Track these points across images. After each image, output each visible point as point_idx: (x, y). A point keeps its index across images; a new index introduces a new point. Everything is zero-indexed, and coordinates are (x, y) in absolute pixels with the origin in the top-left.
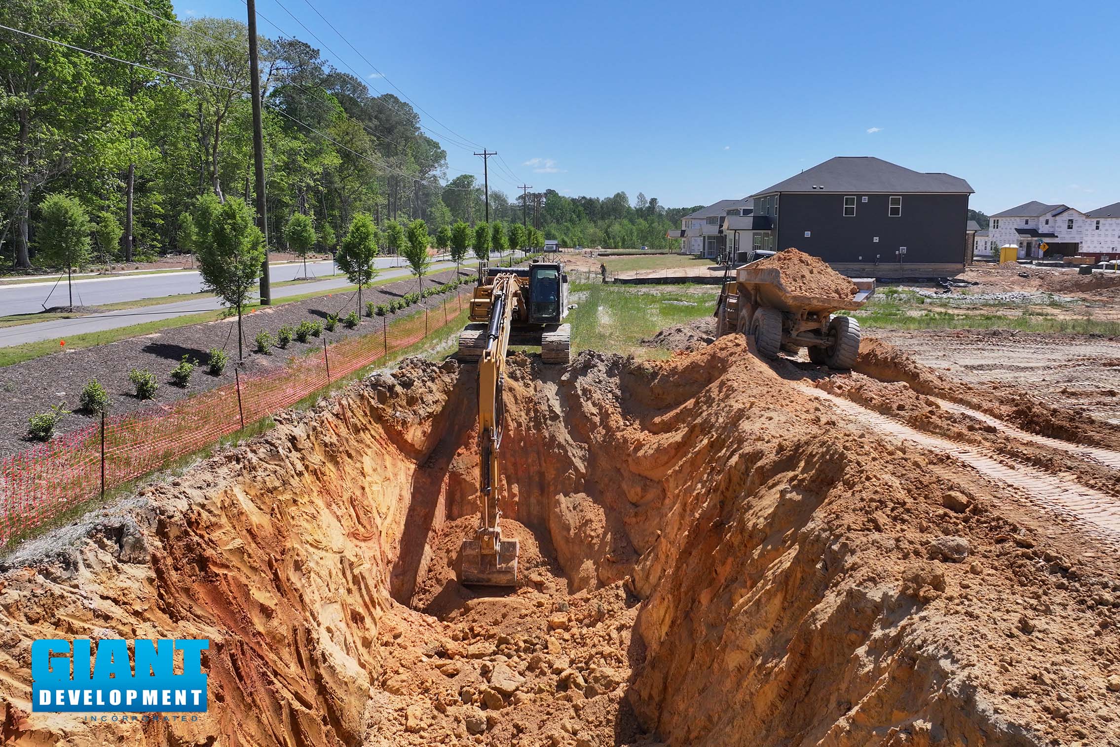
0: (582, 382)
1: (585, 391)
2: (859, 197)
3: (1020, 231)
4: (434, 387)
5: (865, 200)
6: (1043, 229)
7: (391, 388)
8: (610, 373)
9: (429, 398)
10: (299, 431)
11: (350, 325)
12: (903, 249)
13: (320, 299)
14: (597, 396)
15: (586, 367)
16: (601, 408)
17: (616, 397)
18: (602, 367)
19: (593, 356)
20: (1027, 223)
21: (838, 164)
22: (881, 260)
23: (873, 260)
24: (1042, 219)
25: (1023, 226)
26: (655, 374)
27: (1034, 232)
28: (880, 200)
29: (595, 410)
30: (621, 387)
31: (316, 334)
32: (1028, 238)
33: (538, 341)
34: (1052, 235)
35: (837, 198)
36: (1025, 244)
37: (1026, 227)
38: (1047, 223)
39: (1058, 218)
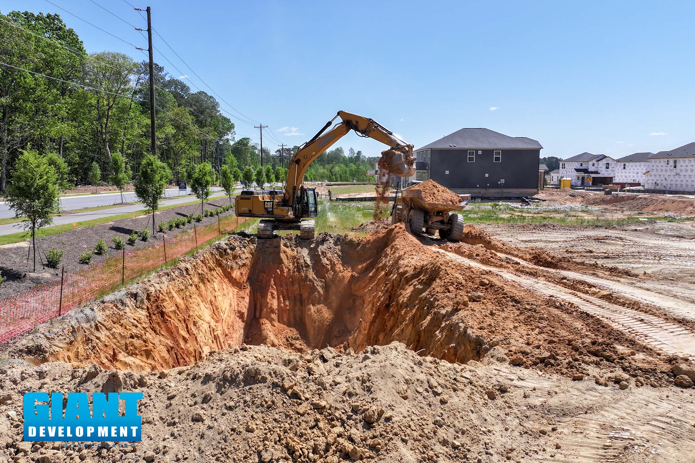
0: (321, 248)
1: (323, 253)
2: (477, 151)
3: (577, 170)
4: (246, 251)
5: (480, 153)
6: (591, 169)
7: (225, 250)
8: (336, 244)
9: (243, 256)
10: (189, 266)
11: (198, 220)
12: (503, 181)
13: (181, 207)
14: (329, 255)
15: (323, 241)
16: (331, 261)
17: (339, 256)
18: (331, 241)
19: (327, 235)
20: (581, 165)
21: (465, 133)
22: (490, 187)
23: (486, 187)
24: (591, 163)
25: (579, 167)
26: (359, 244)
27: (586, 171)
28: (488, 153)
29: (328, 262)
30: (341, 251)
31: (184, 224)
32: (582, 174)
33: (298, 228)
34: (597, 172)
35: (464, 152)
36: (581, 178)
37: (581, 168)
38: (593, 165)
39: (600, 162)
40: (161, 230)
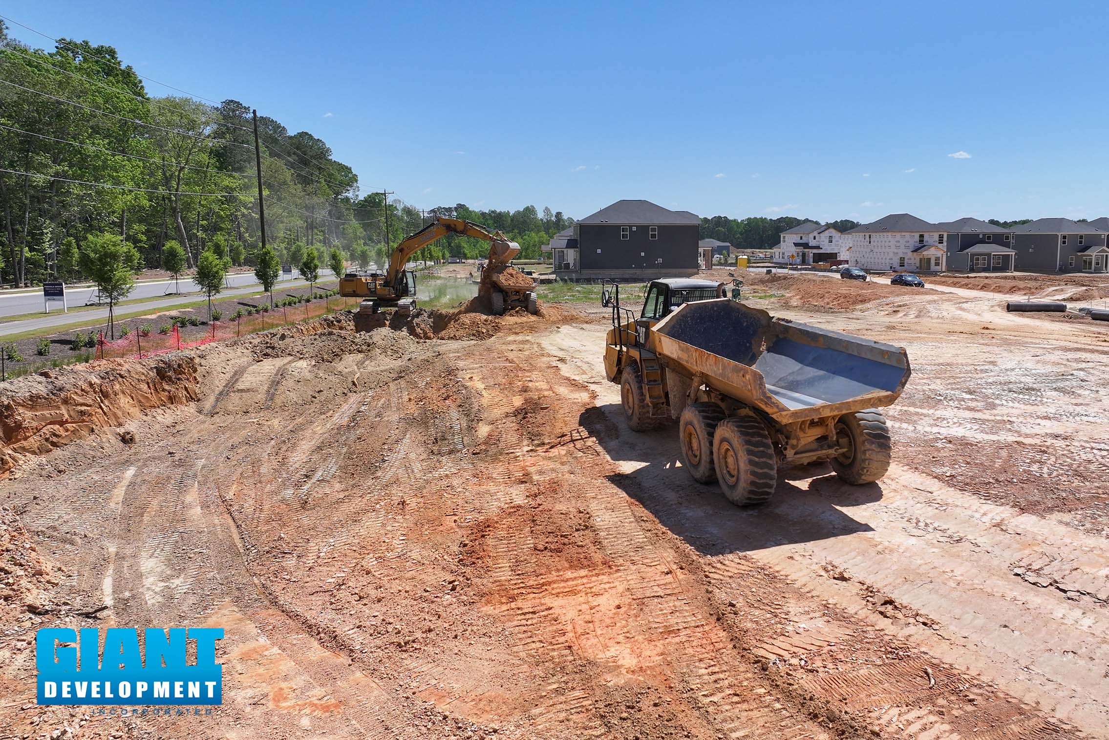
0: (416, 320)
1: (417, 324)
2: (631, 227)
3: (796, 245)
4: (351, 324)
5: (634, 229)
6: (812, 243)
7: (332, 322)
8: (429, 317)
9: (349, 328)
10: (302, 328)
11: (308, 301)
12: (660, 260)
13: (289, 290)
14: (423, 326)
15: (418, 315)
16: (424, 331)
17: (431, 327)
18: (426, 315)
19: (421, 310)
20: (801, 238)
21: (622, 205)
22: (646, 267)
23: (641, 267)
24: (811, 236)
25: (799, 241)
26: (446, 316)
27: (806, 246)
28: (643, 229)
29: (421, 332)
30: (433, 323)
31: (295, 303)
33: (396, 305)
34: (818, 247)
35: (616, 228)
37: (801, 242)
38: (815, 238)
39: (821, 235)
40: (277, 306)
